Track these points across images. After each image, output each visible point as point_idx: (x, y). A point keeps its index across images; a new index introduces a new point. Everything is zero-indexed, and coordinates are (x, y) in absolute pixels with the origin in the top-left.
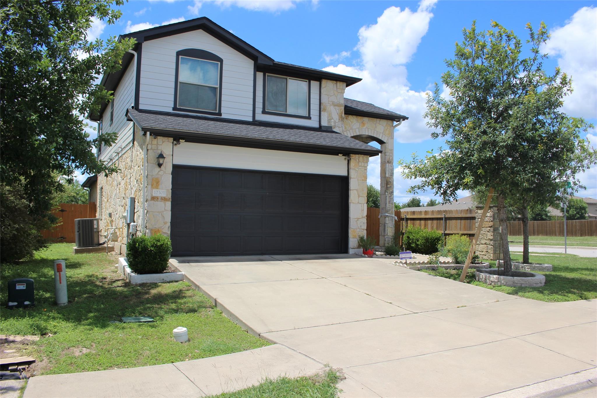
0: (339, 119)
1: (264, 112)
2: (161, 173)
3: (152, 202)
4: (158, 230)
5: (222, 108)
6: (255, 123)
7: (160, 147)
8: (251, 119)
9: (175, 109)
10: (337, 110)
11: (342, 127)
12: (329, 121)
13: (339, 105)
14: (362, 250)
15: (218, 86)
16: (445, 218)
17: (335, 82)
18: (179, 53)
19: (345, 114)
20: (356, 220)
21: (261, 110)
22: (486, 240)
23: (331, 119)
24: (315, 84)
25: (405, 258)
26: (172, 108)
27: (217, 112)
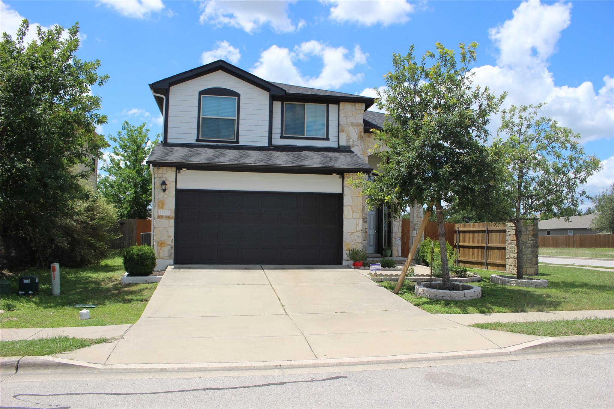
0: (358, 138)
1: (282, 137)
2: (166, 196)
3: (158, 219)
4: (163, 243)
5: (240, 137)
6: (272, 148)
7: (164, 176)
8: (266, 145)
9: (198, 140)
10: (356, 130)
11: (361, 145)
12: (347, 141)
13: (358, 125)
14: (351, 262)
15: (236, 118)
16: (488, 231)
17: (353, 104)
18: (201, 93)
19: (364, 132)
20: (350, 234)
21: (280, 135)
22: (514, 253)
23: (350, 139)
24: (333, 108)
25: (375, 270)
26: (195, 140)
27: (235, 140)
